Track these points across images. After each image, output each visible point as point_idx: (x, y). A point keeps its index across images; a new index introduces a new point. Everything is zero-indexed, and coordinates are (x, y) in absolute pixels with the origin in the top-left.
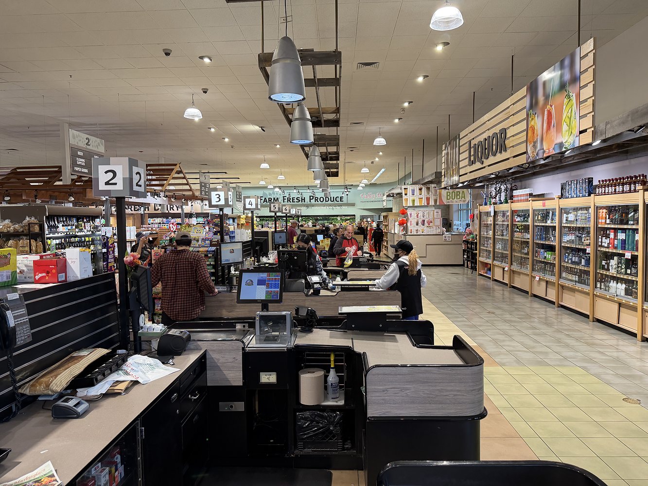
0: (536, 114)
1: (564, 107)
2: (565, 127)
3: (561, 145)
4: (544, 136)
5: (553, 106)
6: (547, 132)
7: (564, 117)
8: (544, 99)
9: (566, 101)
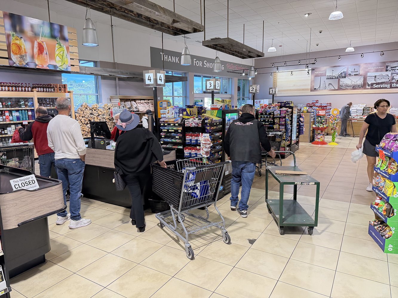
0: (21, 38)
1: (56, 48)
2: (58, 58)
3: (55, 66)
4: (36, 56)
5: (44, 43)
6: (39, 54)
7: (57, 53)
8: (33, 34)
9: (57, 45)
